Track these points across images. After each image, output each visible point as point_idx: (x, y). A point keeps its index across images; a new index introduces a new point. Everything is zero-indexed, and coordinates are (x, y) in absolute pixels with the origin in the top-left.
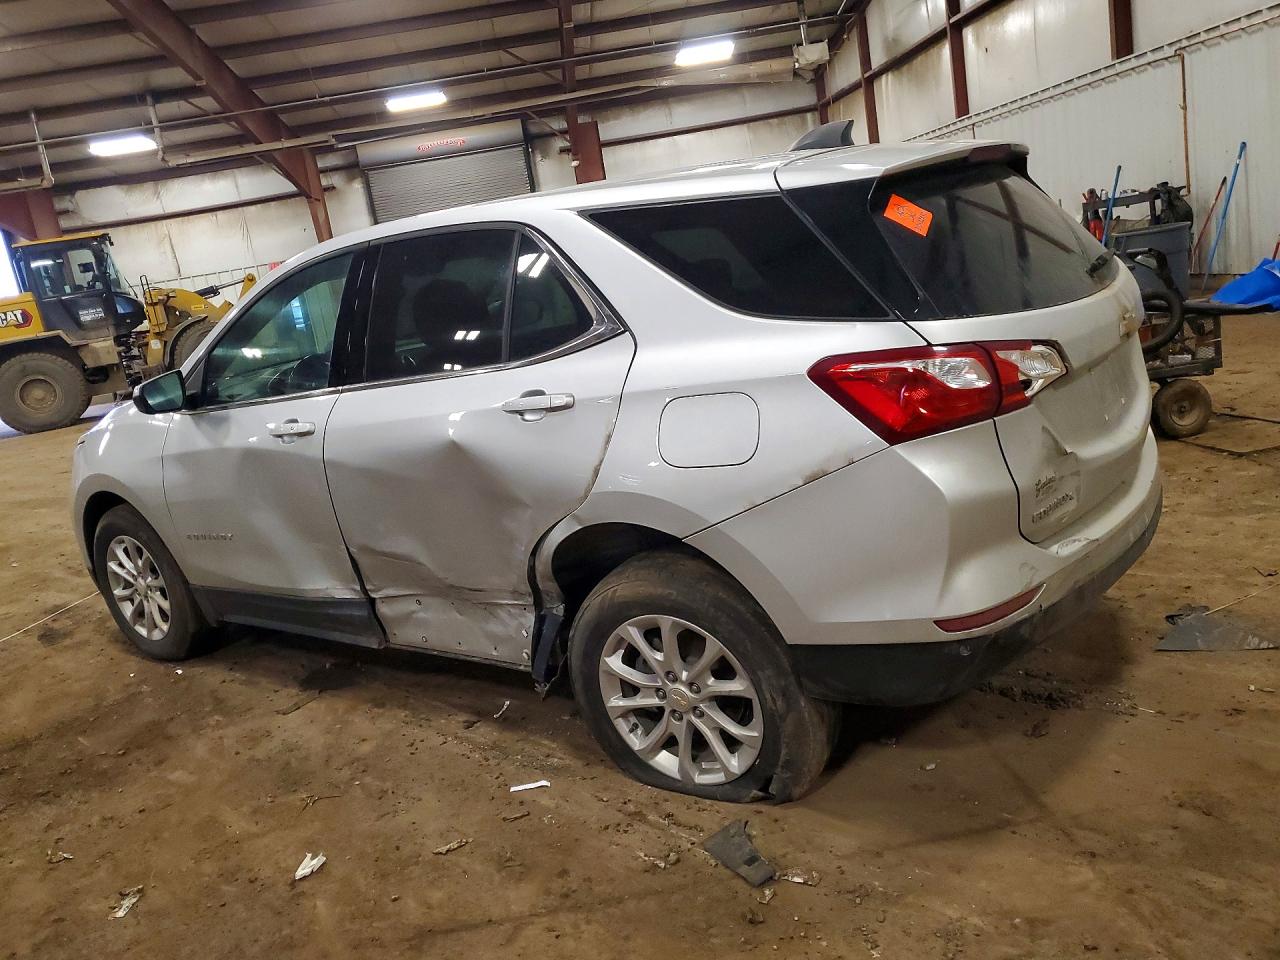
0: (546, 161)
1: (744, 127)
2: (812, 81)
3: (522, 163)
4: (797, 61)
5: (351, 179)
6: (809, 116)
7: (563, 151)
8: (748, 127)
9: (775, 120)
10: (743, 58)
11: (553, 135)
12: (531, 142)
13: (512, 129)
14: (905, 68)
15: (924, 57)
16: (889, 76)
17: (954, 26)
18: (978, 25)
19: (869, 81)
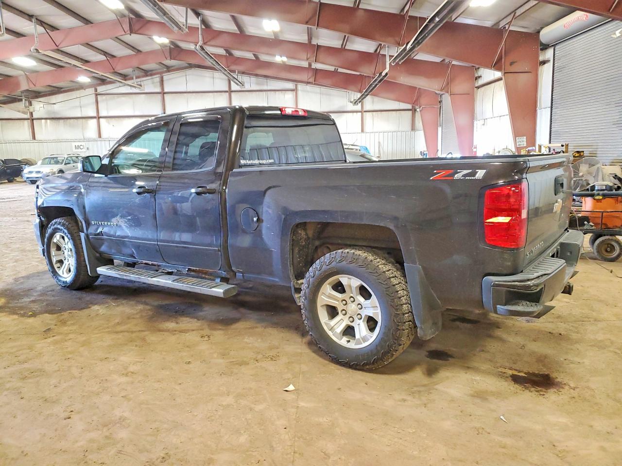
14: (61, 121)
15: (75, 121)
16: (48, 121)
17: (99, 118)
18: (109, 119)
19: (33, 120)
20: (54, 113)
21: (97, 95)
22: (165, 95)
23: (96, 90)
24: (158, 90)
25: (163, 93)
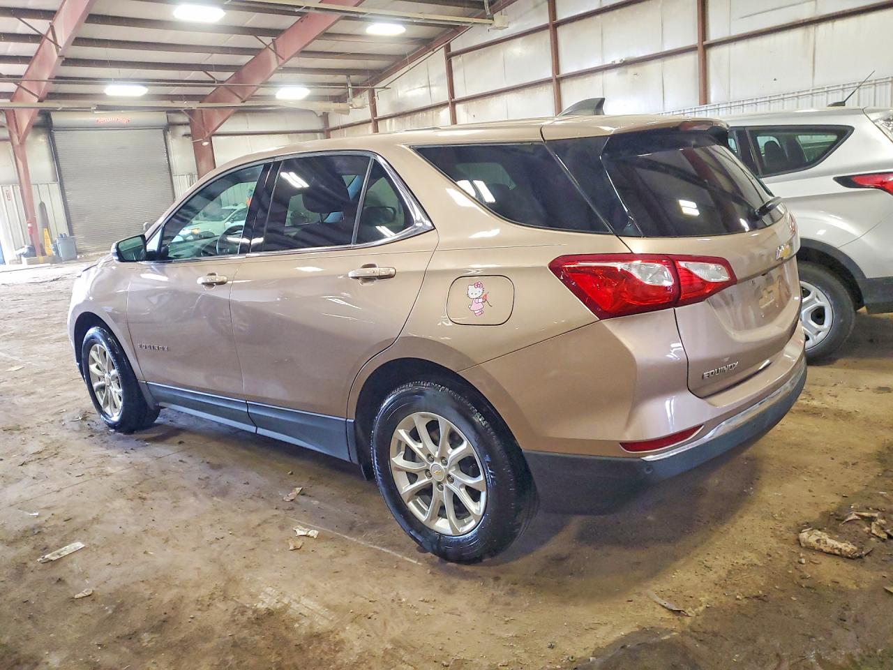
0: (175, 140)
1: (286, 135)
2: (321, 116)
3: (162, 140)
4: (351, 105)
5: (37, 135)
6: (318, 134)
7: (185, 135)
8: (289, 136)
9: (302, 135)
10: (310, 99)
11: (181, 124)
12: (169, 127)
13: (161, 118)
14: (408, 118)
15: (424, 114)
16: (394, 120)
17: (453, 103)
18: (468, 104)
19: (376, 121)
20: (399, 104)
21: (449, 57)
22: (559, 29)
23: (448, 48)
24: (545, 20)
25: (555, 26)
